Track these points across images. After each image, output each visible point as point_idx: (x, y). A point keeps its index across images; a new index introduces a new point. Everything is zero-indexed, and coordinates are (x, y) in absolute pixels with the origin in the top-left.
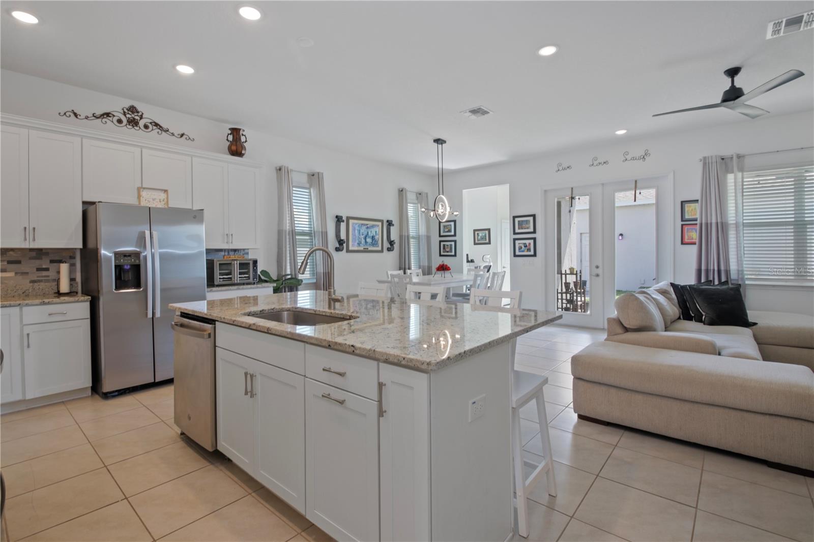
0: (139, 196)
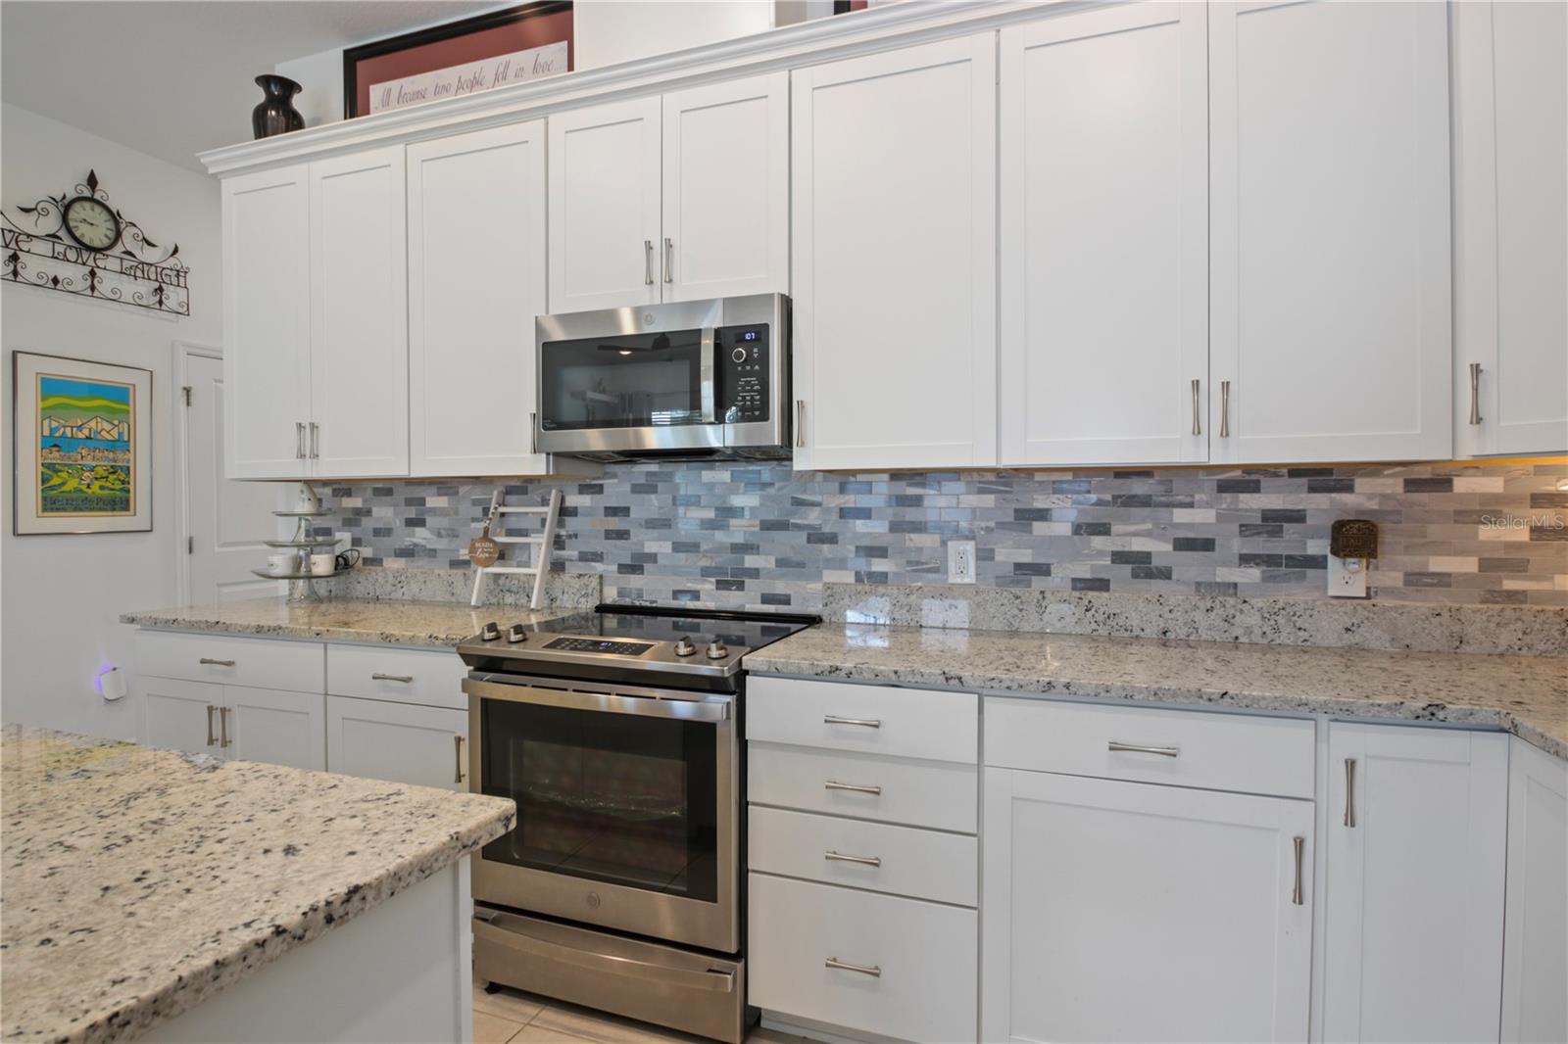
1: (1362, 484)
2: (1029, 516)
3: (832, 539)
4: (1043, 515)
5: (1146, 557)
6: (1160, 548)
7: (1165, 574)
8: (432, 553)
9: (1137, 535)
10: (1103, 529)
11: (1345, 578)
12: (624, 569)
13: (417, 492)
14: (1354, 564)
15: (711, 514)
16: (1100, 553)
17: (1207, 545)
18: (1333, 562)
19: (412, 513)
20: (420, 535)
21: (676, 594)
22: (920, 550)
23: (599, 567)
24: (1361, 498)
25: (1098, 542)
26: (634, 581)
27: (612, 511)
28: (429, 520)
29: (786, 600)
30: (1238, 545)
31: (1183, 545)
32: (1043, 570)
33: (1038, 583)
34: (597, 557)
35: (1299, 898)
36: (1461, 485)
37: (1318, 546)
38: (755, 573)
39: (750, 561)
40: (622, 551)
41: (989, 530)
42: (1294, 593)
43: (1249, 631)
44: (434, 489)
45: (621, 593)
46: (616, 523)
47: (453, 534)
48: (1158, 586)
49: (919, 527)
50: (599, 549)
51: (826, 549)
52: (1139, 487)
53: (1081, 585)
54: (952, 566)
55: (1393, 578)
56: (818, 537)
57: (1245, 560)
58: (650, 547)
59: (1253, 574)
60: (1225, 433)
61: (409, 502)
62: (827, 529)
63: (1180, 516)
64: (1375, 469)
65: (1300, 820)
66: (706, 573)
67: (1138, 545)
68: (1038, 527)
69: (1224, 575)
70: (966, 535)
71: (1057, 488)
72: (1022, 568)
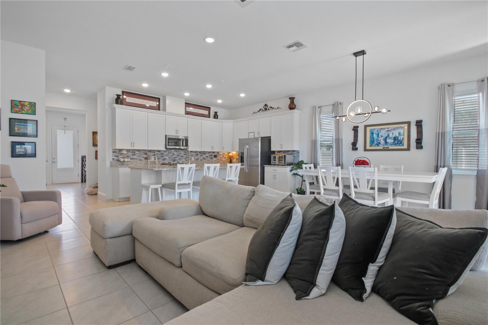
0: (249, 135)
1: (215, 153)
3: (183, 157)
4: (198, 155)
5: (204, 158)
6: (205, 157)
7: (205, 159)
8: (136, 159)
9: (204, 156)
10: (202, 156)
11: (214, 159)
12: (163, 160)
13: (134, 151)
14: (216, 158)
15: (172, 154)
17: (207, 157)
18: (214, 158)
19: (133, 154)
20: (134, 157)
21: (169, 162)
23: (160, 160)
24: (215, 154)
25: (202, 157)
26: (164, 161)
27: (161, 154)
29: (179, 162)
30: (209, 157)
31: (206, 157)
32: (198, 159)
33: (198, 160)
34: (160, 159)
36: (220, 153)
37: (213, 157)
38: (176, 160)
39: (176, 159)
40: (163, 158)
42: (212, 160)
44: (137, 151)
45: (163, 163)
46: (162, 155)
47: (140, 156)
48: (205, 160)
50: (160, 158)
51: (183, 158)
52: (204, 153)
53: (201, 160)
55: (217, 159)
56: (182, 156)
57: (210, 158)
58: (166, 158)
59: (210, 159)
60: (213, 149)
61: (133, 152)
63: (206, 155)
64: (216, 152)
66: (172, 160)
67: (204, 157)
68: (198, 156)
70: (193, 156)
71: (199, 153)
72: (197, 159)
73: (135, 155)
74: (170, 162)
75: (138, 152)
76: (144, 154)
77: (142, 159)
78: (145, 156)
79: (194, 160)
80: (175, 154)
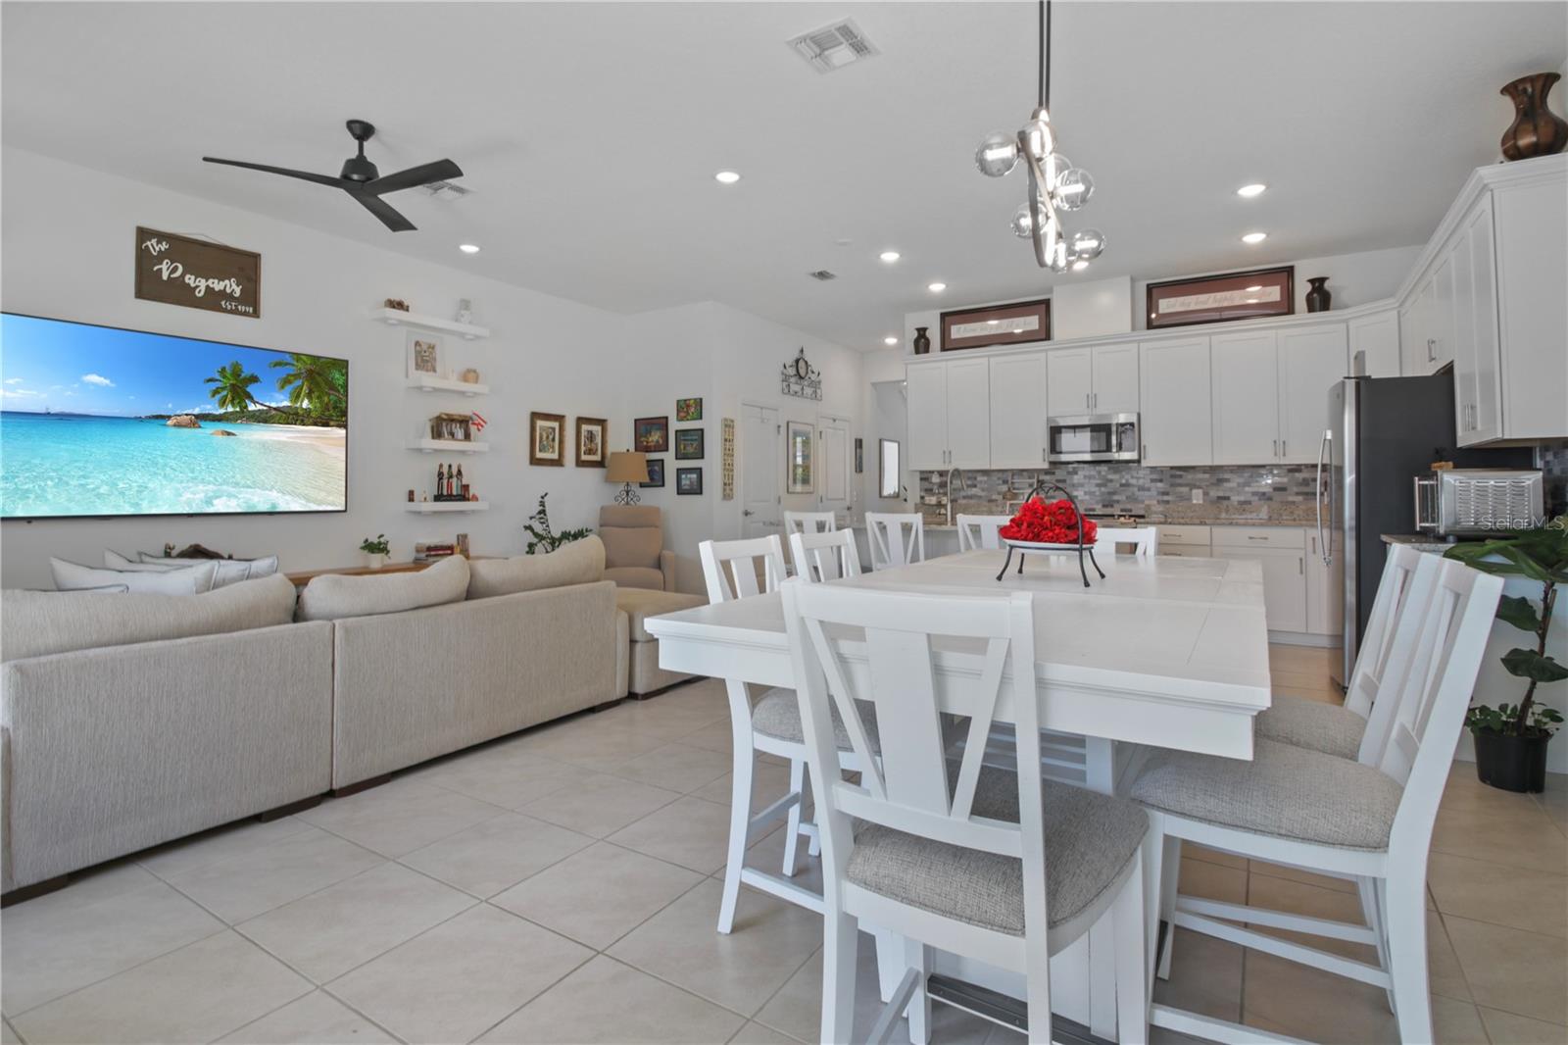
2: (1220, 481)
3: (1149, 490)
4: (1227, 480)
5: (1264, 493)
6: (1268, 490)
8: (980, 497)
10: (1249, 484)
13: (975, 475)
16: (1248, 492)
19: (971, 482)
20: (974, 491)
22: (1181, 493)
25: (1247, 489)
28: (978, 486)
29: (1131, 511)
30: (1295, 489)
33: (1225, 503)
35: (1301, 572)
38: (1118, 502)
39: (1116, 498)
41: (1207, 486)
43: (1299, 516)
44: (980, 474)
47: (989, 490)
49: (1180, 485)
54: (1193, 497)
57: (1297, 494)
59: (1300, 498)
60: (1284, 455)
61: (969, 478)
62: (1146, 486)
65: (1302, 554)
68: (1226, 485)
69: (1291, 499)
70: (1199, 487)
71: (1232, 471)
72: (1219, 498)
73: (975, 486)
74: (1094, 510)
75: (985, 478)
76: (1001, 482)
77: (994, 497)
78: (1005, 488)
79: (1201, 502)
80: (1111, 481)
